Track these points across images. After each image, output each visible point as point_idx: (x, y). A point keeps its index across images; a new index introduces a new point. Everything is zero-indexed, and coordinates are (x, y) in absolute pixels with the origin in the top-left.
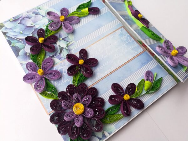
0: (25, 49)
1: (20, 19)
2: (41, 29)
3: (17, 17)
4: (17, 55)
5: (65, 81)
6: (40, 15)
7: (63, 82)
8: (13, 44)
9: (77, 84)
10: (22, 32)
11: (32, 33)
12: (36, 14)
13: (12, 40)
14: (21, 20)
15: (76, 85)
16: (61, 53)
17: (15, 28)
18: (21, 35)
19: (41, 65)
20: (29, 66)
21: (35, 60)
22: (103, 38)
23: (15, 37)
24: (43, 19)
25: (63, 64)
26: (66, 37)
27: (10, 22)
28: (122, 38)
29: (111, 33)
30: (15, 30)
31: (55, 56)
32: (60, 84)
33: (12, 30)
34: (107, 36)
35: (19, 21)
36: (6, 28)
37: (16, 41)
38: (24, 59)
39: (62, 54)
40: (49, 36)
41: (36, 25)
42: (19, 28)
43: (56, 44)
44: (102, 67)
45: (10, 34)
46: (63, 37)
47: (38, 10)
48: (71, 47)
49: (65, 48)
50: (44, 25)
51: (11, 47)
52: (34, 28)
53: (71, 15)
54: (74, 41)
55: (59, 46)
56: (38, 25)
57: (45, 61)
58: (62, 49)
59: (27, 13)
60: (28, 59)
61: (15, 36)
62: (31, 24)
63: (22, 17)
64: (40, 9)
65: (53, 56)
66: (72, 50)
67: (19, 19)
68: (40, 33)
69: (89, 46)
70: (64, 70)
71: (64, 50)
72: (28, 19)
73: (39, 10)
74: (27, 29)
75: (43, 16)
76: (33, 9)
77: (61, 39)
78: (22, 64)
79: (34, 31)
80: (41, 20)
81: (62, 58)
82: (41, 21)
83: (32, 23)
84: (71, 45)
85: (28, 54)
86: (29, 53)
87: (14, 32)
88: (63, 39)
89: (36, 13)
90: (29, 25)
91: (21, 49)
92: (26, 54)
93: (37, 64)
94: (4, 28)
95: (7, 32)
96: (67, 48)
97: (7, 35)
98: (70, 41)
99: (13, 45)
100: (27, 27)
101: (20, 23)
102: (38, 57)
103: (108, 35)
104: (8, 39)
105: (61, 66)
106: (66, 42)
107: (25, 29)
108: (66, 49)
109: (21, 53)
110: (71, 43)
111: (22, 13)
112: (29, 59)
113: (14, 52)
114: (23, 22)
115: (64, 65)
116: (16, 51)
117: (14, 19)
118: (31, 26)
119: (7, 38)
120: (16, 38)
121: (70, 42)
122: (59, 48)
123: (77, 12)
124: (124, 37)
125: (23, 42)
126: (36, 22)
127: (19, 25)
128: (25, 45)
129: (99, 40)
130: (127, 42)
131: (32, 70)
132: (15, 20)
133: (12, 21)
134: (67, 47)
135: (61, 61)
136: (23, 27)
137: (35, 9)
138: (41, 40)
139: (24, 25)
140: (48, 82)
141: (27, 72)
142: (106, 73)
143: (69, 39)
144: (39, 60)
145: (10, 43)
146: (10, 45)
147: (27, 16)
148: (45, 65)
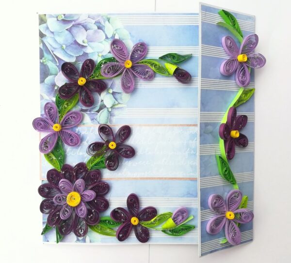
0: (57, 77)
1: (73, 23)
2: (91, 61)
3: (70, 16)
4: (42, 81)
5: (81, 154)
6: (104, 31)
7: (78, 152)
8: (45, 59)
9: (91, 168)
10: (64, 47)
11: (77, 57)
12: (99, 28)
13: (46, 53)
14: (73, 26)
15: (89, 167)
16: (98, 111)
17: (59, 36)
18: (62, 52)
20: (48, 108)
21: (58, 103)
22: (164, 125)
23: (53, 50)
24: (104, 42)
25: (91, 129)
26: (119, 93)
27: (58, 20)
28: (190, 142)
29: (181, 125)
30: (58, 39)
31: (88, 112)
32: (73, 153)
33: (53, 36)
34: (174, 125)
35: (69, 26)
36: (47, 28)
37: (50, 58)
38: (48, 92)
39: (99, 114)
40: (96, 78)
41: (88, 47)
42: (64, 38)
43: (100, 95)
44: (136, 163)
45: (48, 40)
46: (115, 90)
47: (104, 22)
48: (116, 112)
49: (107, 108)
50: (100, 55)
51: (40, 62)
52: (84, 50)
53: (145, 62)
54: (126, 106)
55: (102, 101)
56: (93, 48)
57: (72, 113)
58: (103, 107)
59: (86, 18)
60: (53, 94)
61: (54, 48)
62: (84, 42)
63: (77, 20)
64: (109, 21)
65: (86, 111)
66: (114, 117)
67: (71, 21)
68: (87, 65)
69: (140, 125)
70: (88, 138)
71: (105, 110)
72: (83, 30)
73: (107, 22)
74: (74, 46)
75: (107, 38)
76: (99, 16)
77: (111, 91)
78: (42, 98)
79: (81, 54)
80: (101, 42)
81: (96, 120)
82: (100, 44)
83: (86, 41)
85: (56, 88)
86: (58, 87)
87: (56, 40)
88: (113, 93)
89: (101, 26)
90: (80, 41)
91: (51, 74)
92: (54, 85)
93: (59, 112)
94: (44, 25)
95: (46, 36)
96: (110, 110)
97: (45, 40)
98: (120, 101)
99: (44, 61)
100: (76, 42)
101: (69, 30)
102: (66, 103)
103: (176, 125)
104: (42, 47)
105: (88, 130)
106: (114, 99)
108: (108, 110)
109: (48, 80)
110: (119, 106)
111: (81, 14)
112: (54, 97)
113: (41, 74)
114: (75, 30)
115: (92, 132)
116: (45, 72)
117: (65, 17)
118: (81, 43)
119: (42, 44)
120: (53, 52)
121: (119, 103)
122: (99, 103)
123: (157, 63)
124: (194, 142)
125: (58, 65)
126: (91, 42)
127: (67, 32)
128: (59, 71)
130: (192, 152)
131: (50, 116)
132: (65, 20)
133: (60, 19)
134: (111, 107)
135: (92, 123)
136: (70, 40)
137: (102, 17)
138: (82, 81)
139: (73, 36)
140: (60, 143)
141: (43, 113)
142: (135, 175)
143: (121, 98)
144: (65, 108)
145: (42, 56)
146: (41, 58)
147: (84, 24)
148: (69, 118)
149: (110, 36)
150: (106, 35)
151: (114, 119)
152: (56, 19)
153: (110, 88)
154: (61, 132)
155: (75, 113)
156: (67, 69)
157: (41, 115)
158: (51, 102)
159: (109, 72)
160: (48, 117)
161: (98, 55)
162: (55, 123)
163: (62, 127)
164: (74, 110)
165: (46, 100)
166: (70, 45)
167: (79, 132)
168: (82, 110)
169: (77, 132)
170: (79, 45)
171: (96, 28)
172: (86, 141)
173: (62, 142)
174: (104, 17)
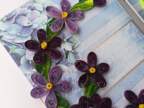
0: (26, 55)
1: (15, 17)
2: (41, 30)
3: (10, 14)
4: (19, 64)
5: (76, 92)
6: (37, 10)
7: (73, 92)
8: (12, 50)
9: (90, 95)
10: (19, 34)
11: (31, 35)
12: (32, 10)
13: (10, 46)
14: (16, 19)
15: (88, 96)
16: (67, 57)
17: (11, 30)
18: (19, 38)
19: (48, 76)
20: (34, 78)
21: (39, 70)
22: (111, 37)
23: (13, 41)
24: (41, 15)
25: (71, 71)
26: (71, 38)
28: (131, 35)
29: (119, 30)
30: (11, 32)
31: (62, 62)
32: (71, 95)
33: (7, 33)
34: (115, 33)
36: (1, 31)
37: (15, 47)
38: (28, 68)
39: (68, 59)
40: (51, 38)
41: (34, 25)
42: (15, 29)
43: (61, 47)
44: (113, 71)
45: (6, 37)
46: (67, 38)
47: (33, 4)
48: (78, 50)
49: (71, 51)
50: (44, 24)
51: (10, 54)
52: (32, 28)
53: (73, 9)
54: (80, 42)
55: (64, 49)
56: (36, 23)
57: (52, 70)
58: (67, 53)
59: (21, 9)
60: (31, 68)
61: (12, 40)
62: (29, 24)
63: (16, 14)
64: (35, 2)
65: (59, 63)
66: (79, 54)
67: (12, 17)
68: (40, 34)
69: (97, 47)
70: (73, 78)
71: (70, 53)
72: (24, 17)
73: (35, 4)
74: (24, 30)
75: (41, 12)
76: (27, 3)
77: (65, 40)
78: (26, 75)
79: (32, 32)
80: (39, 17)
81: (69, 63)
82: (39, 18)
83: (29, 22)
84: (77, 47)
85: (31, 62)
86: (32, 61)
87: (11, 34)
88: (68, 40)
89: (32, 8)
90: (26, 25)
91: (22, 56)
92: (28, 62)
93: (44, 75)
95: (2, 36)
96: (73, 51)
97: (3, 39)
98: (75, 42)
99: (12, 51)
100: (24, 27)
101: (15, 23)
102: (43, 67)
103: (116, 32)
104: (5, 44)
105: (70, 73)
106: (71, 44)
107: (22, 30)
108: (72, 53)
109: (22, 61)
110: (76, 45)
111: (16, 9)
112: (33, 69)
113: (15, 61)
114: (19, 21)
115: (73, 73)
116: (17, 58)
117: (7, 17)
118: (28, 25)
119: (3, 43)
120: (13, 42)
121: (75, 44)
122: (64, 52)
123: (80, 5)
124: (133, 34)
125: (22, 47)
126: (33, 20)
127: (14, 25)
128: (26, 51)
129: (107, 39)
130: (137, 40)
131: (39, 83)
132: (9, 19)
133: (4, 20)
134: (73, 49)
135: (68, 67)
136: (20, 28)
137: (30, 2)
138: (44, 45)
139: (20, 25)
140: (58, 95)
141: (34, 84)
142: (118, 79)
143: (74, 40)
144: (45, 70)
145: (8, 50)
146: (9, 51)
147: (22, 13)
148: (52, 75)
149: (41, 10)
150: (39, 11)
151: (79, 55)
152: (2, 22)
153: (63, 39)
154: (54, 87)
155: (54, 68)
156: (29, 45)
157: (33, 86)
158: (33, 73)
159: (56, 28)
160: (39, 84)
161: (43, 25)
162: (45, 85)
163: (52, 83)
164: (52, 67)
165: (30, 74)
166: (22, 31)
167: (64, 79)
168: (57, 64)
169: (63, 80)
170: (27, 27)
171: (31, 11)
172: (73, 81)
173: (59, 93)
174: (31, 2)
